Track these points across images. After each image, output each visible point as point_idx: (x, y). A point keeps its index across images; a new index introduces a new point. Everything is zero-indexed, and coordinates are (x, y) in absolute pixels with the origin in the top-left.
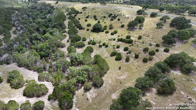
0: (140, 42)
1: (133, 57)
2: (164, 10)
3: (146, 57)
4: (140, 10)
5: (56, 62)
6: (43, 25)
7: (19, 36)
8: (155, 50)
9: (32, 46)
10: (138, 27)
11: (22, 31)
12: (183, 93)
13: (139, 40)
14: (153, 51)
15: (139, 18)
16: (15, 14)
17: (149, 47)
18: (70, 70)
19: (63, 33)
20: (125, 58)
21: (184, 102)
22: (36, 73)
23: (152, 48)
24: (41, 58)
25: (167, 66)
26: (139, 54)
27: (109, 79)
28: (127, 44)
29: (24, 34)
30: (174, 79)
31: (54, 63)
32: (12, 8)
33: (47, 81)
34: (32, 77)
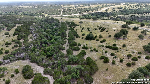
0: (124, 50)
1: (119, 61)
2: (144, 25)
3: (129, 62)
4: (124, 25)
5: (57, 61)
6: (51, 34)
7: (34, 41)
8: (137, 57)
9: (41, 48)
10: (123, 37)
11: (36, 37)
13: (123, 48)
14: (135, 58)
15: (123, 31)
16: (33, 25)
17: (132, 54)
18: (67, 68)
19: (65, 39)
20: (112, 61)
22: (42, 68)
23: (135, 55)
24: (47, 57)
26: (123, 59)
27: (98, 78)
28: (113, 50)
29: (37, 39)
31: (56, 61)
32: (32, 21)
33: (49, 75)
34: (39, 71)
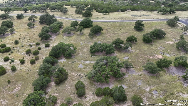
0: (19, 47)
1: (19, 64)
2: (28, 11)
3: (32, 59)
4: (2, 15)
8: (37, 49)
10: (9, 32)
12: (73, 74)
13: (17, 45)
14: (35, 51)
15: (6, 23)
17: (31, 48)
20: (10, 68)
21: (77, 79)
23: (34, 49)
25: (54, 58)
26: (23, 58)
28: (5, 53)
30: (63, 66)
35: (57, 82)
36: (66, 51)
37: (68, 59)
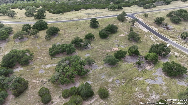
12: (34, 81)
21: (40, 86)
25: (7, 69)
30: (21, 75)
35: (15, 94)
36: (22, 59)
37: (25, 66)
